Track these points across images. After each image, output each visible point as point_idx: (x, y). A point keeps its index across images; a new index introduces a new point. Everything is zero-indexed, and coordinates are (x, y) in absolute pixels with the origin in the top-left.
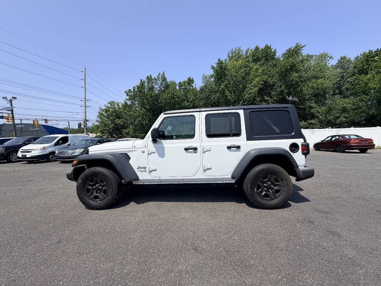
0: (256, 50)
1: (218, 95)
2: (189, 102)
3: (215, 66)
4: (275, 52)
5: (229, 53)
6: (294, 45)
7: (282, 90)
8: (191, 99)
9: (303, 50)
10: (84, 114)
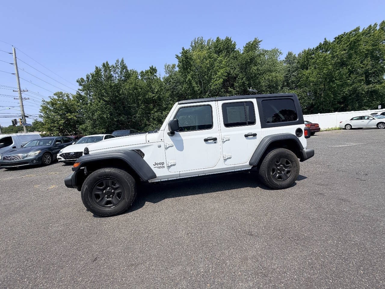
0: (217, 41)
1: (185, 86)
2: (154, 93)
3: (180, 55)
4: (234, 45)
5: (192, 43)
6: (253, 40)
7: (243, 82)
8: (156, 90)
9: (260, 44)
10: (20, 109)
